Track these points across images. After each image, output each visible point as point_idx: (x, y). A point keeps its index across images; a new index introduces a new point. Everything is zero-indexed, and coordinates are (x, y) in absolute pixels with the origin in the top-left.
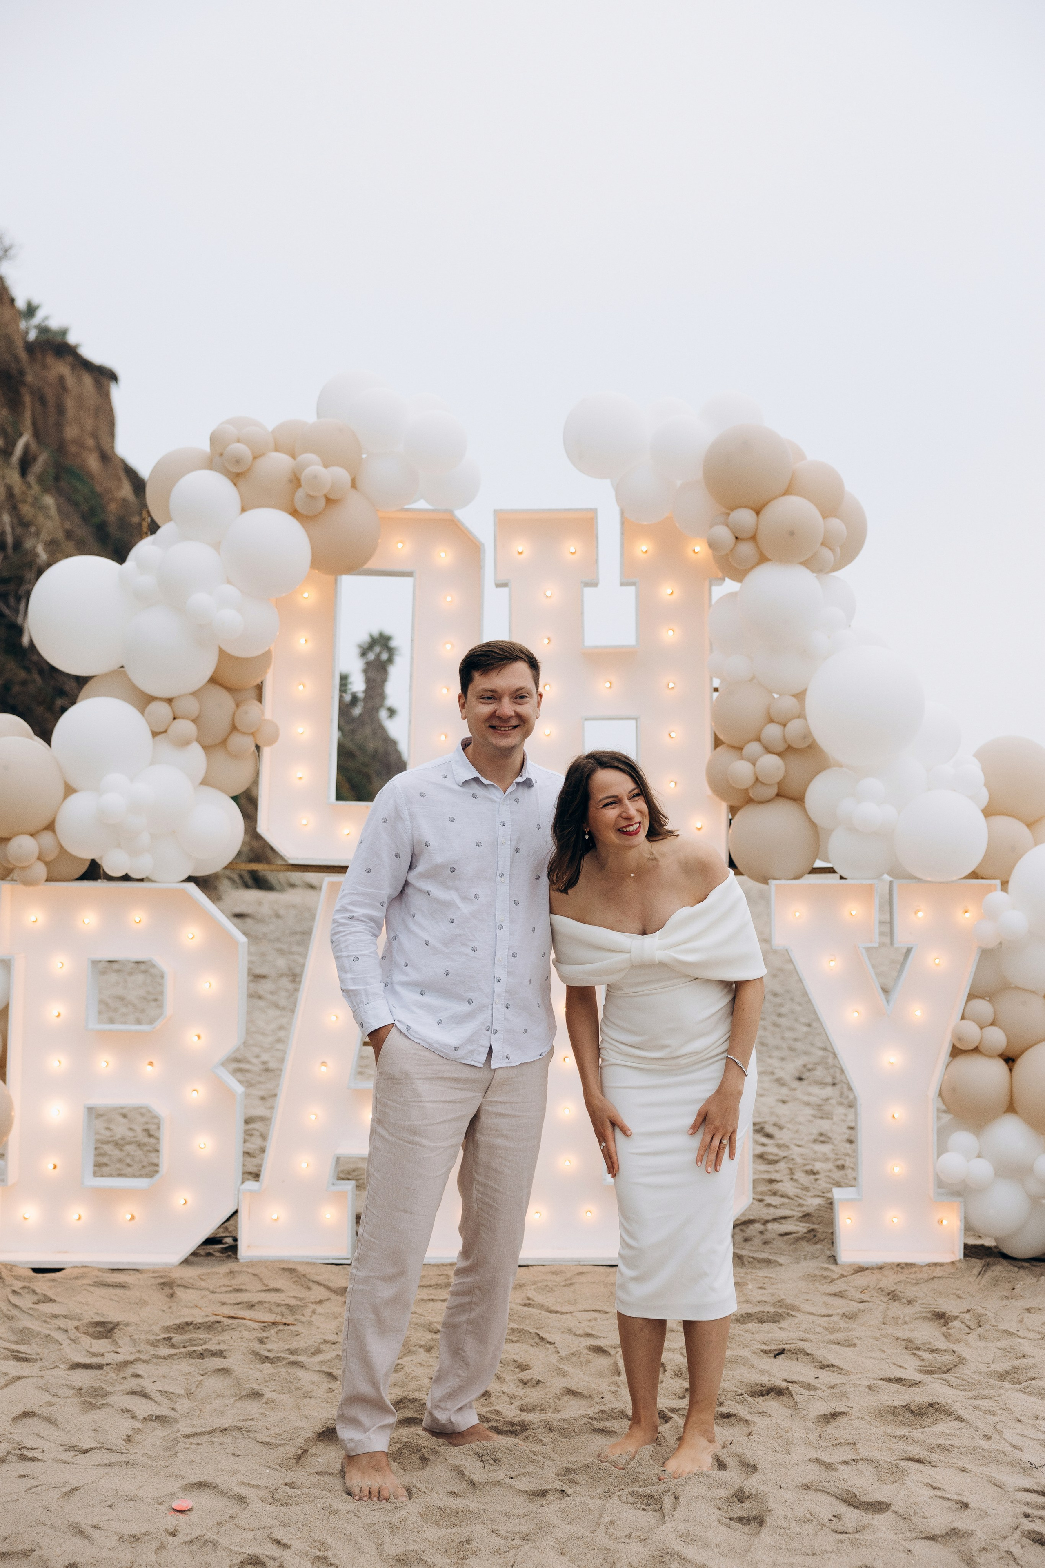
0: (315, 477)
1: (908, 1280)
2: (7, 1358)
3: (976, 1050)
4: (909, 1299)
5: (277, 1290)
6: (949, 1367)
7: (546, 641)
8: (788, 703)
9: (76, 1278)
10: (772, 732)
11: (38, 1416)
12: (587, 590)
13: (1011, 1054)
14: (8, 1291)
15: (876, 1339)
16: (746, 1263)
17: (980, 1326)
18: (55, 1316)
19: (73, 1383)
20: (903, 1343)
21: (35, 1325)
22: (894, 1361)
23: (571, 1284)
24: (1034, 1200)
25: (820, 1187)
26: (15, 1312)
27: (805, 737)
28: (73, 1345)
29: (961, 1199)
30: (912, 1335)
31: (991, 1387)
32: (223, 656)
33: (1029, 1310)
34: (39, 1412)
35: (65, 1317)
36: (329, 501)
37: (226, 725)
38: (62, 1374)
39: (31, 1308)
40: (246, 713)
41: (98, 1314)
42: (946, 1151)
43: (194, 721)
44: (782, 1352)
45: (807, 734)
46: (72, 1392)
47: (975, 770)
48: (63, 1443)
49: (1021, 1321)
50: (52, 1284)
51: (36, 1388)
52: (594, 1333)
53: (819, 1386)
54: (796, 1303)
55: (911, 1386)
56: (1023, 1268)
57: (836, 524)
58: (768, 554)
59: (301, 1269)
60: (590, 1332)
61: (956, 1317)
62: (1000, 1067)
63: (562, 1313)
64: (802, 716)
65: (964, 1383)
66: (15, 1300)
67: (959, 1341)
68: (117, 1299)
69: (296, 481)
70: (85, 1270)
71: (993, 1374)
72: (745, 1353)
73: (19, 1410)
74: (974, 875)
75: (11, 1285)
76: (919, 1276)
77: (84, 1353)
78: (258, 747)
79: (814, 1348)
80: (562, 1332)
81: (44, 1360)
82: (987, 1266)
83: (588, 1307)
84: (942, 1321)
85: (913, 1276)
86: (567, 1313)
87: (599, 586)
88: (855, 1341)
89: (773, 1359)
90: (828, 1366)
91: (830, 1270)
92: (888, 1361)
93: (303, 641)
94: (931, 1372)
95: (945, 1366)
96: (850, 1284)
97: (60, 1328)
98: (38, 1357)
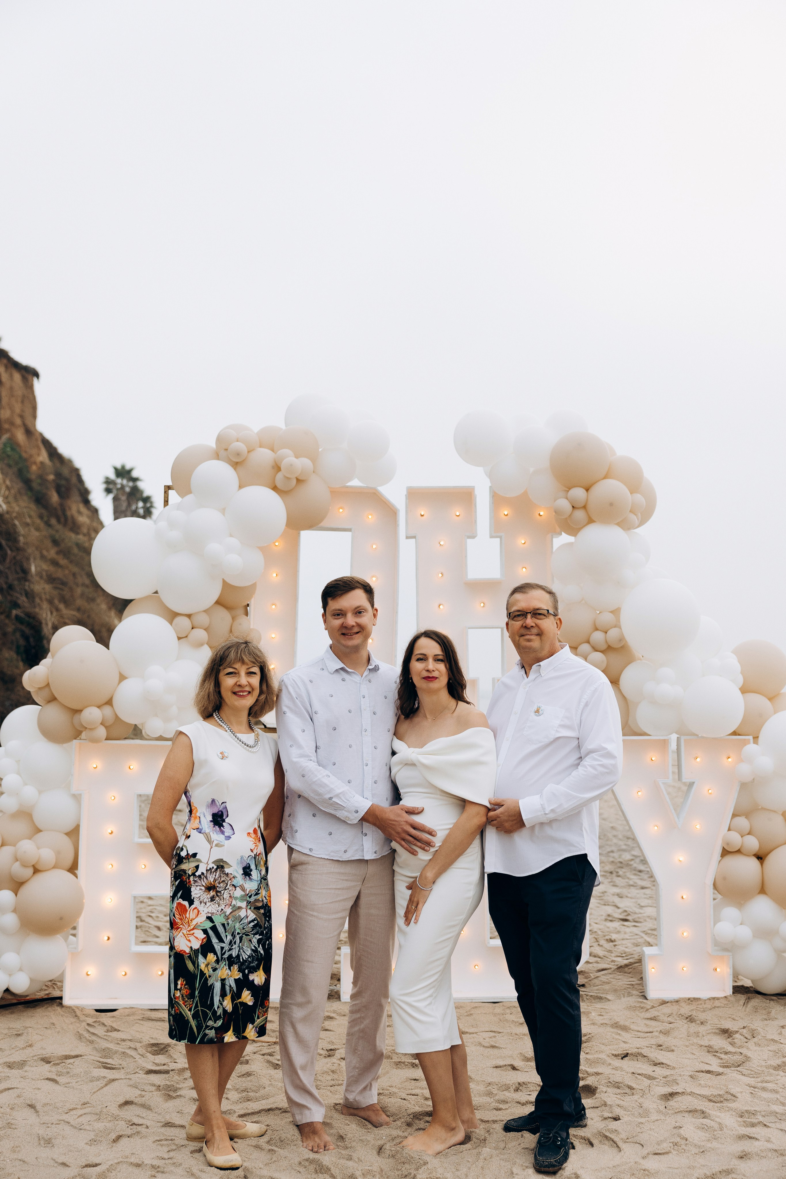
0: (291, 465)
1: (698, 1009)
2: (100, 1068)
3: (739, 851)
4: (702, 1021)
6: (739, 1064)
7: (440, 575)
8: (607, 617)
9: (128, 1015)
10: (598, 637)
11: (136, 1104)
12: (469, 541)
13: (760, 854)
14: (84, 1024)
15: (687, 1046)
16: (585, 999)
17: (754, 1037)
18: (124, 1040)
19: (154, 1082)
20: (705, 1048)
21: (111, 1046)
22: (701, 1060)
23: (471, 1014)
24: (779, 953)
25: (619, 950)
26: (94, 1038)
27: (620, 640)
28: (143, 1058)
29: (730, 954)
30: (711, 1043)
31: (771, 1075)
32: (226, 585)
33: (783, 1027)
34: (136, 1101)
35: (130, 1040)
36: (299, 481)
37: (226, 633)
38: (142, 1075)
39: (105, 1035)
40: (240, 624)
41: (152, 1038)
42: (719, 921)
43: (205, 630)
44: (626, 1055)
45: (622, 639)
46: (154, 1088)
47: (734, 662)
48: (159, 1121)
49: (780, 1034)
50: (112, 1019)
51: (128, 1086)
52: (496, 1045)
53: (656, 1076)
54: (627, 1024)
55: (717, 1075)
56: (773, 1000)
57: (638, 497)
58: (594, 519)
60: (494, 1044)
61: (737, 1032)
62: (755, 862)
63: (470, 1033)
64: (617, 626)
65: (752, 1073)
66: (92, 1030)
67: (741, 1047)
68: (160, 1028)
69: (277, 468)
70: (133, 1010)
71: (770, 1067)
72: (603, 1056)
73: (122, 1100)
74: (734, 733)
75: (84, 1021)
76: (705, 1006)
77: (151, 1064)
79: (648, 1052)
80: (475, 1045)
81: (125, 1069)
82: (749, 998)
83: (487, 1029)
84: (726, 1035)
85: (701, 1006)
86: (473, 1033)
87: (476, 538)
88: (673, 1048)
89: (621, 1060)
90: (659, 1064)
91: (644, 1003)
92: (699, 1060)
93: (275, 575)
94: (727, 1067)
95: (737, 1063)
96: (659, 1012)
97: (130, 1048)
98: (120, 1066)
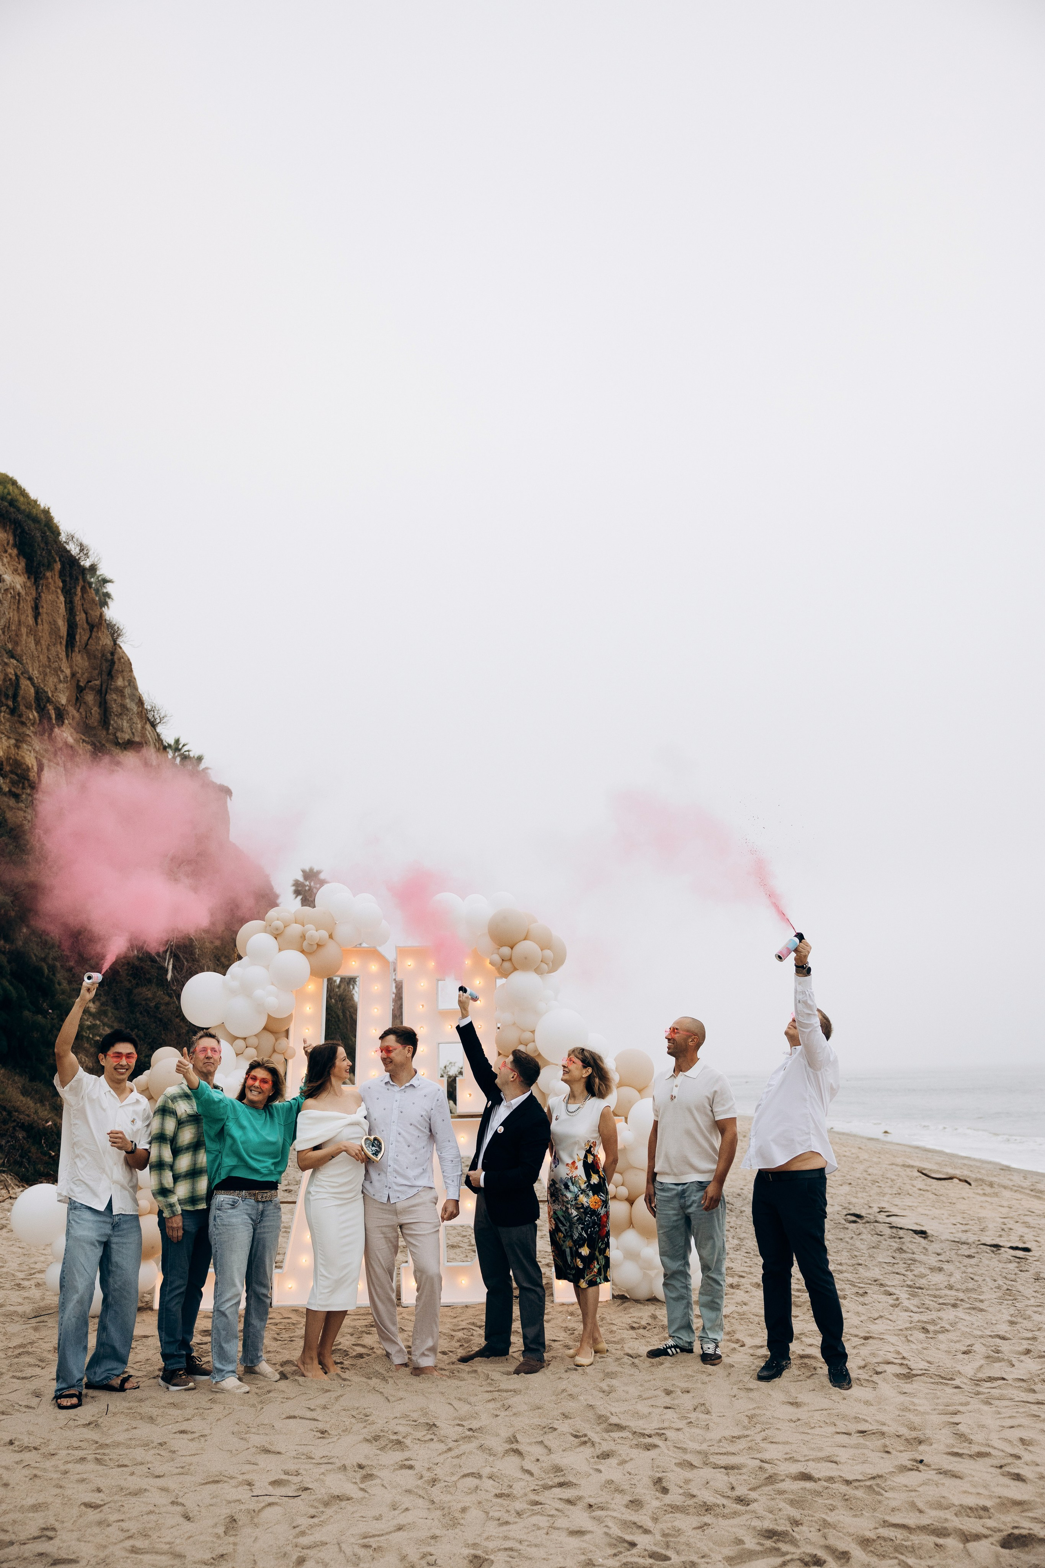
0: (312, 935)
5: (289, 1318)
7: (421, 1007)
8: (527, 1035)
12: (440, 983)
13: (632, 1200)
32: (269, 1017)
36: (319, 945)
37: (271, 1050)
40: (279, 1044)
43: (255, 1048)
45: (536, 1050)
56: (640, 1304)
57: (548, 953)
58: (516, 967)
59: (300, 1309)
64: (534, 1041)
69: (303, 937)
78: (286, 1060)
82: (624, 1303)
93: (308, 1008)
